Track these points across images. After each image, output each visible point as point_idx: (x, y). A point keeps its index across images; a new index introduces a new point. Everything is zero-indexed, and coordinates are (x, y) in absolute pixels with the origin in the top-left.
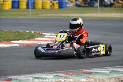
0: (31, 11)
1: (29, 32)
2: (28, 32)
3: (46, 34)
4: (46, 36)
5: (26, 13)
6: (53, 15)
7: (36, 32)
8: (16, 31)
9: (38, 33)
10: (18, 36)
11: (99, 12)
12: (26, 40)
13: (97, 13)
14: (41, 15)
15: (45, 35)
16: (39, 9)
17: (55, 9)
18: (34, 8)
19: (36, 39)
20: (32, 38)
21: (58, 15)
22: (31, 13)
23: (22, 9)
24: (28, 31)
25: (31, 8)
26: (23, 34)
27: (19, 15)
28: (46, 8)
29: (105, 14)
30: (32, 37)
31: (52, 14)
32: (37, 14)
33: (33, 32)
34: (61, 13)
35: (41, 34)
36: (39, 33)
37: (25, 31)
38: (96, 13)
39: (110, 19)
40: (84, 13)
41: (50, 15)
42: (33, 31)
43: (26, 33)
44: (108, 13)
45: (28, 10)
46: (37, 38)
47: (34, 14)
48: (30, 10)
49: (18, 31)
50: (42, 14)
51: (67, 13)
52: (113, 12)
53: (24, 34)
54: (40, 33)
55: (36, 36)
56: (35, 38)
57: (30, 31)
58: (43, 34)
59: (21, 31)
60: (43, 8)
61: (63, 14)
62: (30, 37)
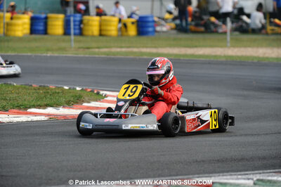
0: (75, 41)
1: (70, 88)
2: (66, 88)
3: (108, 93)
4: (109, 98)
5: (63, 45)
6: (124, 50)
7: (84, 88)
8: (40, 86)
9: (89, 90)
10: (45, 96)
11: (229, 45)
12: (64, 107)
13: (226, 46)
14: (97, 50)
15: (106, 96)
16: (93, 36)
17: (128, 36)
18: (81, 33)
19: (85, 104)
20: (77, 103)
21: (135, 50)
22: (73, 44)
23: (54, 35)
24: (66, 85)
25: (75, 34)
26: (56, 92)
27: (48, 50)
28: (109, 33)
29: (242, 49)
30: (76, 100)
31: (121, 47)
32: (88, 48)
33: (78, 89)
34: (143, 47)
35: (98, 93)
36: (92, 91)
37: (60, 86)
38: (221, 47)
39: (255, 61)
40: (196, 47)
41: (119, 50)
42: (79, 86)
43: (63, 91)
44: (249, 46)
45: (67, 37)
46: (89, 102)
47: (79, 48)
48: (72, 37)
49: (44, 86)
50: (98, 48)
51: (155, 47)
52: (262, 46)
53: (59, 93)
54: (96, 92)
55: (87, 98)
56: (83, 102)
57: (72, 87)
58: (101, 92)
59: (52, 87)
60: (101, 35)
61: (147, 47)
62: (72, 99)
